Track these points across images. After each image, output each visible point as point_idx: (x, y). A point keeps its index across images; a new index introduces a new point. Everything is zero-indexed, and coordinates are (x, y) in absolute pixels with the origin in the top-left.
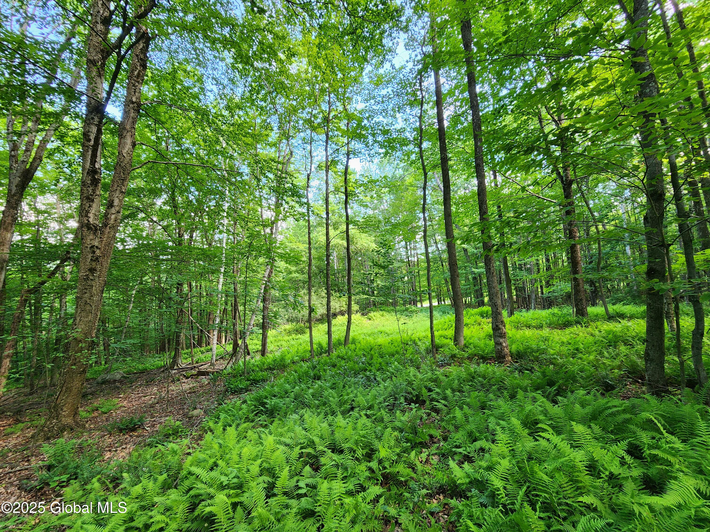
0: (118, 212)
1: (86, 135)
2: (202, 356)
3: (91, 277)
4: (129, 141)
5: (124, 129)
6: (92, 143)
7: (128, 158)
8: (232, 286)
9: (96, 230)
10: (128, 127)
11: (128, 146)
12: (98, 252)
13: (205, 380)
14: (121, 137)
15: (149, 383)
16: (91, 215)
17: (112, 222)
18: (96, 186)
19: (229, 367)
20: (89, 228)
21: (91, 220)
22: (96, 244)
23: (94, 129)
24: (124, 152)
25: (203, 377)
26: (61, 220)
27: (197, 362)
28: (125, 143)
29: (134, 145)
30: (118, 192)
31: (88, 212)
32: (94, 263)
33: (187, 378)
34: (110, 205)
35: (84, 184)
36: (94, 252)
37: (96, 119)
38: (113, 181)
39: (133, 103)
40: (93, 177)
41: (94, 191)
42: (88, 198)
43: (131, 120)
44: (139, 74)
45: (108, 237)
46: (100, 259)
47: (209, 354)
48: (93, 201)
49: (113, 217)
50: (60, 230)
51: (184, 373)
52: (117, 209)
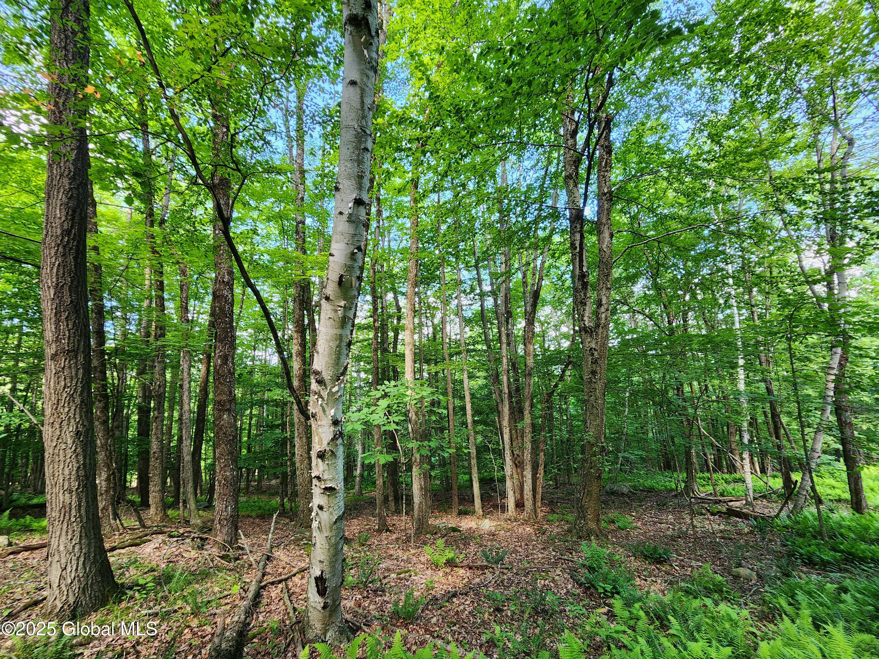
0: (607, 310)
1: (573, 245)
2: (730, 488)
3: (594, 380)
4: (606, 234)
5: (601, 224)
6: (578, 249)
7: (608, 252)
8: (763, 385)
9: (592, 332)
10: (604, 221)
11: (607, 239)
12: (596, 353)
13: (744, 526)
14: (600, 233)
15: (662, 506)
16: (586, 318)
17: (603, 321)
18: (586, 289)
19: (783, 514)
20: (586, 332)
21: (586, 323)
22: (593, 346)
23: (578, 236)
24: (604, 246)
25: (740, 520)
26: (557, 327)
27: (722, 495)
28: (604, 238)
29: (612, 236)
30: (604, 289)
31: (583, 316)
32: (594, 366)
33: (713, 514)
34: (599, 304)
35: (575, 290)
36: (593, 355)
37: (578, 226)
38: (598, 280)
39: (605, 194)
40: (583, 281)
41: (585, 294)
42: (581, 303)
43: (606, 212)
44: (606, 162)
45: (602, 338)
46: (599, 362)
47: (739, 487)
48: (585, 304)
49: (603, 316)
50: (556, 336)
51: (706, 506)
52: (606, 306)
